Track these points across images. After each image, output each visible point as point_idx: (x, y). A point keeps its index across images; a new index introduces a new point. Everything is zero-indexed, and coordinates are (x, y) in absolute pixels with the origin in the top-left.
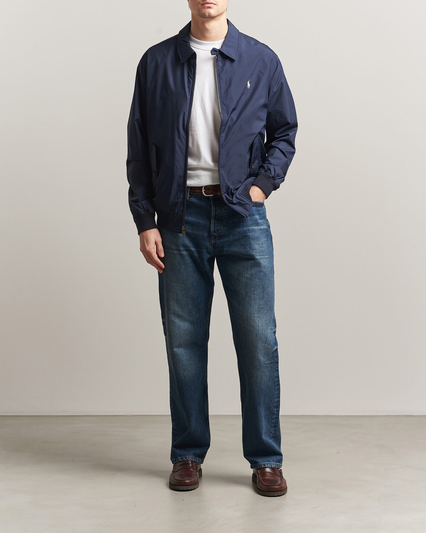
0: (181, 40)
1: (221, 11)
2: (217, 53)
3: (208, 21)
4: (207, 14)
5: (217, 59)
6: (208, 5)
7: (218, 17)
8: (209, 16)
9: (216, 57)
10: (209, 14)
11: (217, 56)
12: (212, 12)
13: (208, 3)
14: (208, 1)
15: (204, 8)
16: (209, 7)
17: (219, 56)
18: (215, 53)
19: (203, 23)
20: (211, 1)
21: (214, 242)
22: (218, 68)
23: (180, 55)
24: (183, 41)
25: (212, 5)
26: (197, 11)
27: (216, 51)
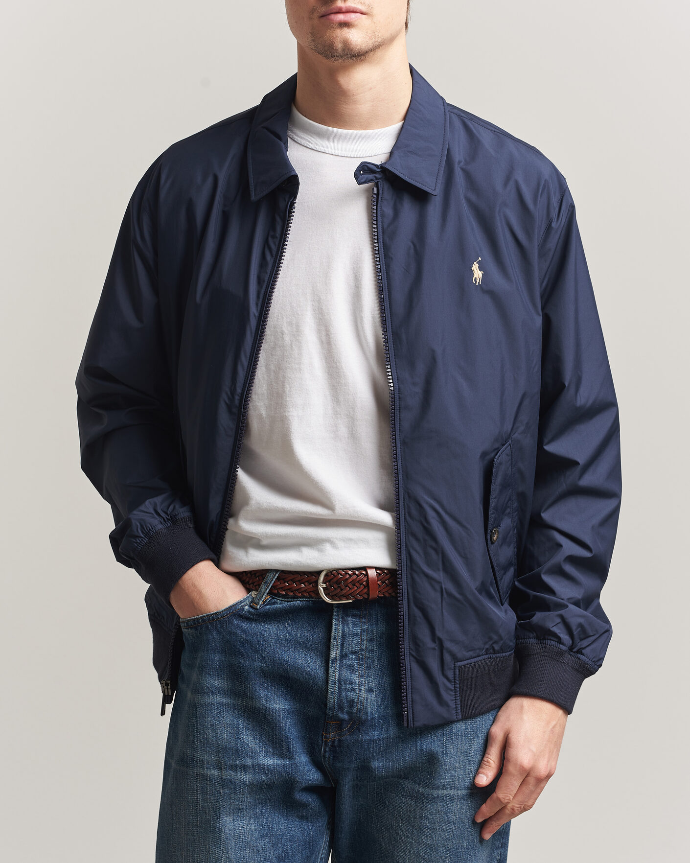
0: (264, 127)
1: (384, 34)
2: (378, 176)
3: (345, 68)
4: (339, 46)
5: (378, 194)
6: (341, 17)
7: (379, 53)
8: (344, 50)
9: (375, 189)
10: (346, 43)
11: (377, 185)
12: (357, 37)
13: (340, 11)
14: (340, 4)
15: (330, 26)
16: (346, 25)
17: (384, 186)
18: (371, 176)
19: (333, 74)
20: (350, 4)
21: (336, 739)
22: (383, 222)
23: (251, 175)
24: (267, 129)
25: (353, 16)
26: (310, 35)
27: (372, 171)
